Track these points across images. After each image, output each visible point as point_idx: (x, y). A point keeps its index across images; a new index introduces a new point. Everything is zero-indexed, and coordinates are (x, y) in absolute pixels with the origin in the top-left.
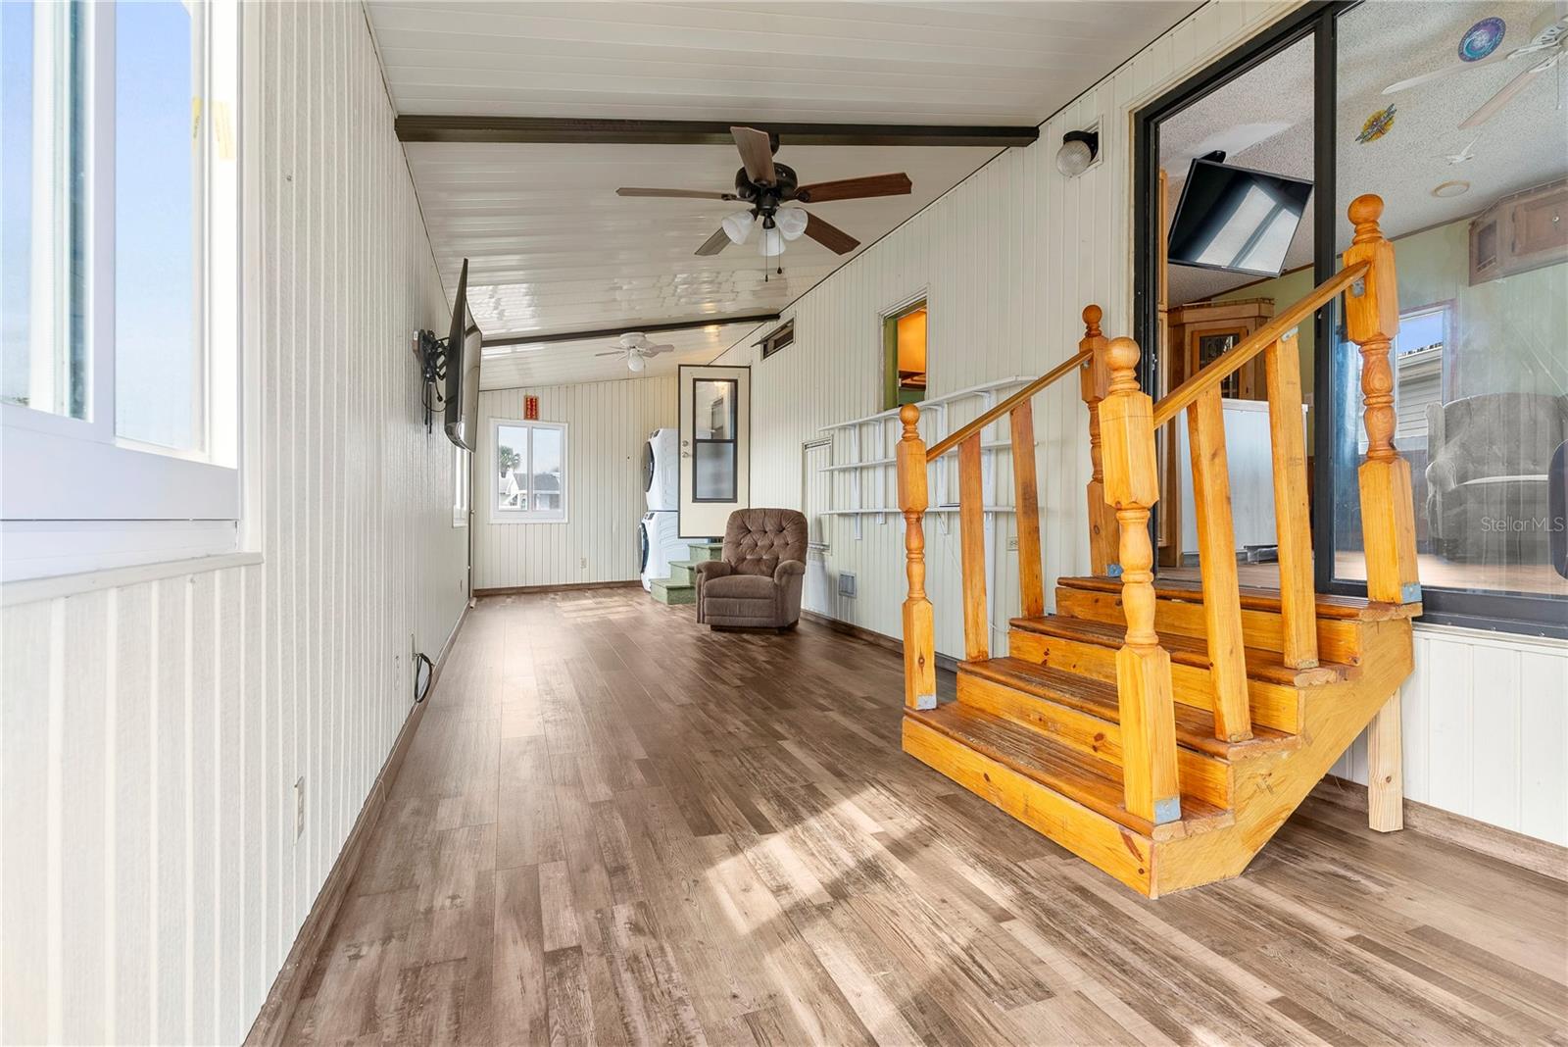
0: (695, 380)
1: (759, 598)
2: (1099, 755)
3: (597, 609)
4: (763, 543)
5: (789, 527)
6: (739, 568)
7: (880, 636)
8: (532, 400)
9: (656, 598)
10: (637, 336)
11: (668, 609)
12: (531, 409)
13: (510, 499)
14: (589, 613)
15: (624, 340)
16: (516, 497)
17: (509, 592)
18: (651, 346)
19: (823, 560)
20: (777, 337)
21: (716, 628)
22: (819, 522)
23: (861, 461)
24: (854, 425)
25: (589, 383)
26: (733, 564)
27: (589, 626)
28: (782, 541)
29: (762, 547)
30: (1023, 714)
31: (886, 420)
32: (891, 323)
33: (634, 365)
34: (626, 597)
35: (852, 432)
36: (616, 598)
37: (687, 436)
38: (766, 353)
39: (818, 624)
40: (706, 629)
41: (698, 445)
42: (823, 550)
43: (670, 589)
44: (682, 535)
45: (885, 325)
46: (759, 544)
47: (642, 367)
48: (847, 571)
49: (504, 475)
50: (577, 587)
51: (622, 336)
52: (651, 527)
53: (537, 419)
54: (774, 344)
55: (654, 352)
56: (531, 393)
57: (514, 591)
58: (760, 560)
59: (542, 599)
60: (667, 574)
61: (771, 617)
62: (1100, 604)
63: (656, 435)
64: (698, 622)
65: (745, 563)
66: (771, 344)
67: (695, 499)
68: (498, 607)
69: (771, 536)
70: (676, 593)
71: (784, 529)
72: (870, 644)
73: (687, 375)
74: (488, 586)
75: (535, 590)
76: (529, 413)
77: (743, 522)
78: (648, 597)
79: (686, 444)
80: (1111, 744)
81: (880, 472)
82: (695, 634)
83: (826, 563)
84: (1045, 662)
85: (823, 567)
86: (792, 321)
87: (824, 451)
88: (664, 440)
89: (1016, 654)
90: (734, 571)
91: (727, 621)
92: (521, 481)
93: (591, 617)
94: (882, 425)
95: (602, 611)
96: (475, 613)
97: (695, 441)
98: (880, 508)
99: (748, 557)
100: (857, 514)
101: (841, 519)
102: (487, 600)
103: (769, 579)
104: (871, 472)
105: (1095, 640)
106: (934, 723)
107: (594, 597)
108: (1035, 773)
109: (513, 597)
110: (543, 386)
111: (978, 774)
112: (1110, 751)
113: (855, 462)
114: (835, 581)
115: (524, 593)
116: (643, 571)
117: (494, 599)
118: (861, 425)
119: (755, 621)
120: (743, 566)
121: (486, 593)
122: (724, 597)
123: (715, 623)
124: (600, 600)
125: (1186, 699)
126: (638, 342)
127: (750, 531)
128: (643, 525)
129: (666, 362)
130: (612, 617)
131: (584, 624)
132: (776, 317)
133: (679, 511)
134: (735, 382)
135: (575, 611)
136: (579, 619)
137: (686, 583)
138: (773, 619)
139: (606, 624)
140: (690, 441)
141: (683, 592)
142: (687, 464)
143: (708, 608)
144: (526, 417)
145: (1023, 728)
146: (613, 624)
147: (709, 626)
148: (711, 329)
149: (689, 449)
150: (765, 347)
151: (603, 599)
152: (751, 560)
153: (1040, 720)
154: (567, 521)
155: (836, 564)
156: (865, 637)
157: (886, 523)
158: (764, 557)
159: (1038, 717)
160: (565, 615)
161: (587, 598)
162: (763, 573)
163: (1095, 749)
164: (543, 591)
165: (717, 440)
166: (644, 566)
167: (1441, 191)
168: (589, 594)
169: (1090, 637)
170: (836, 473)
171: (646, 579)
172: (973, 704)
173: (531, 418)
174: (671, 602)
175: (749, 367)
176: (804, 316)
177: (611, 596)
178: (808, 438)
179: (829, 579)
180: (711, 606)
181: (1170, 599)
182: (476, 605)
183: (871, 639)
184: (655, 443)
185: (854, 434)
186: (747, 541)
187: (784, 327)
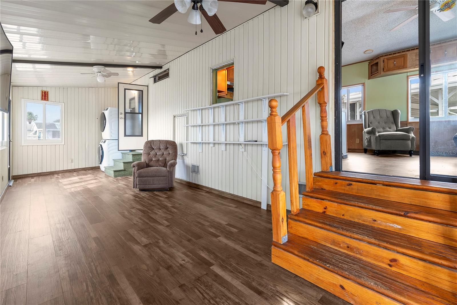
0: (125, 89)
1: (161, 177)
2: (394, 269)
3: (81, 182)
4: (159, 153)
5: (170, 147)
6: (150, 164)
7: (212, 189)
8: (45, 92)
9: (107, 174)
10: (102, 68)
11: (115, 180)
12: (45, 96)
13: (34, 132)
14: (77, 185)
15: (95, 69)
16: (36, 131)
17: (32, 175)
18: (108, 72)
19: (183, 160)
20: (160, 76)
21: (141, 190)
22: (181, 145)
23: (202, 123)
24: (199, 109)
25: (75, 87)
26: (147, 162)
27: (78, 193)
28: (167, 153)
29: (160, 155)
30: (334, 243)
31: (214, 108)
32: (215, 72)
33: (100, 80)
34: (93, 175)
35: (198, 111)
36: (89, 176)
37: (122, 110)
38: (155, 81)
39: (181, 183)
40: (137, 190)
41: (127, 114)
42: (183, 155)
43: (115, 171)
44: (119, 149)
45: (213, 72)
46: (157, 154)
47: (104, 81)
48: (195, 164)
49: (30, 123)
50: (69, 171)
51: (94, 67)
52: (104, 146)
53: (48, 100)
54: (157, 79)
55: (109, 75)
56: (45, 89)
57: (35, 175)
58: (158, 160)
59: (51, 179)
60: (112, 164)
61: (167, 184)
62: (338, 185)
63: (107, 110)
64: (134, 188)
65: (152, 161)
66: (157, 78)
67: (125, 135)
68: (26, 184)
69: (163, 151)
70: (118, 173)
71: (168, 148)
72: (207, 192)
73: (122, 88)
74: (21, 173)
75: (47, 173)
76: (44, 98)
77: (150, 145)
78: (104, 175)
79: (121, 114)
80: (403, 265)
81: (211, 128)
82: (132, 193)
83: (185, 161)
84: (324, 212)
85: (184, 162)
86: (168, 69)
87: (184, 119)
88: (111, 112)
89: (306, 207)
90: (148, 166)
91: (147, 187)
92: (39, 126)
93: (78, 187)
94: (213, 110)
95: (83, 184)
96: (13, 190)
97: (125, 113)
98: (211, 140)
99: (153, 159)
100: (200, 143)
101: (192, 145)
102: (20, 181)
103: (164, 169)
104: (207, 127)
105: (357, 205)
106: (296, 252)
107: (78, 175)
108: (383, 290)
109: (35, 178)
110: (51, 87)
111: (335, 285)
112: (402, 268)
113: (199, 123)
114: (189, 167)
115: (41, 175)
116: (101, 163)
117: (24, 180)
118: (202, 109)
119: (159, 186)
120: (152, 163)
121: (19, 177)
122: (146, 177)
123: (141, 188)
124: (81, 177)
125: (417, 235)
126: (102, 70)
127: (154, 149)
128: (101, 145)
129: (114, 80)
130: (90, 186)
131: (75, 191)
132: (161, 67)
133: (118, 140)
134: (142, 91)
135: (70, 184)
136: (73, 189)
137: (123, 169)
138: (168, 185)
139: (88, 191)
140: (123, 113)
141: (121, 172)
142: (122, 121)
143: (139, 182)
144: (42, 99)
145: (336, 250)
146: (91, 191)
147: (138, 189)
148: (130, 69)
149: (123, 116)
150: (155, 79)
151: (83, 177)
152: (155, 160)
153: (348, 247)
154: (63, 144)
155: (190, 160)
156: (204, 189)
157: (214, 146)
158: (160, 159)
159: (346, 246)
160: (65, 187)
161: (75, 176)
162: (160, 166)
163: (390, 266)
164: (51, 174)
165: (133, 112)
166: (101, 161)
167: (367, 52)
168: (75, 174)
169: (352, 203)
170: (190, 127)
171: (102, 167)
172: (300, 235)
173: (45, 99)
174: (115, 176)
175: (148, 86)
176: (173, 68)
177: (86, 174)
178: (175, 114)
179: (187, 167)
180: (139, 181)
181: (376, 184)
182: (13, 184)
183: (208, 190)
184: (106, 113)
185: (199, 113)
186: (152, 153)
187: (165, 71)
